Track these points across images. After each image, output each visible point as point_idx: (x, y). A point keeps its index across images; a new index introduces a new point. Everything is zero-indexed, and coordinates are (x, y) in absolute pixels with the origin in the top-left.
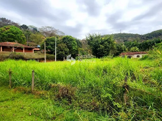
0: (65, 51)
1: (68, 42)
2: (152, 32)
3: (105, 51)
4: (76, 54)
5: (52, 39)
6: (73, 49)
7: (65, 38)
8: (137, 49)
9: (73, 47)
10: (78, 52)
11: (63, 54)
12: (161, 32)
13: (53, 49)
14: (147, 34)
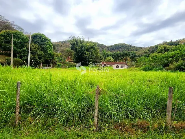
0: (38, 54)
1: (41, 43)
2: (115, 45)
3: (91, 58)
4: (51, 59)
5: (16, 34)
6: (49, 52)
7: (37, 37)
8: (112, 59)
9: (48, 50)
10: (54, 58)
11: (36, 59)
12: (121, 45)
13: (18, 50)
14: (111, 46)
